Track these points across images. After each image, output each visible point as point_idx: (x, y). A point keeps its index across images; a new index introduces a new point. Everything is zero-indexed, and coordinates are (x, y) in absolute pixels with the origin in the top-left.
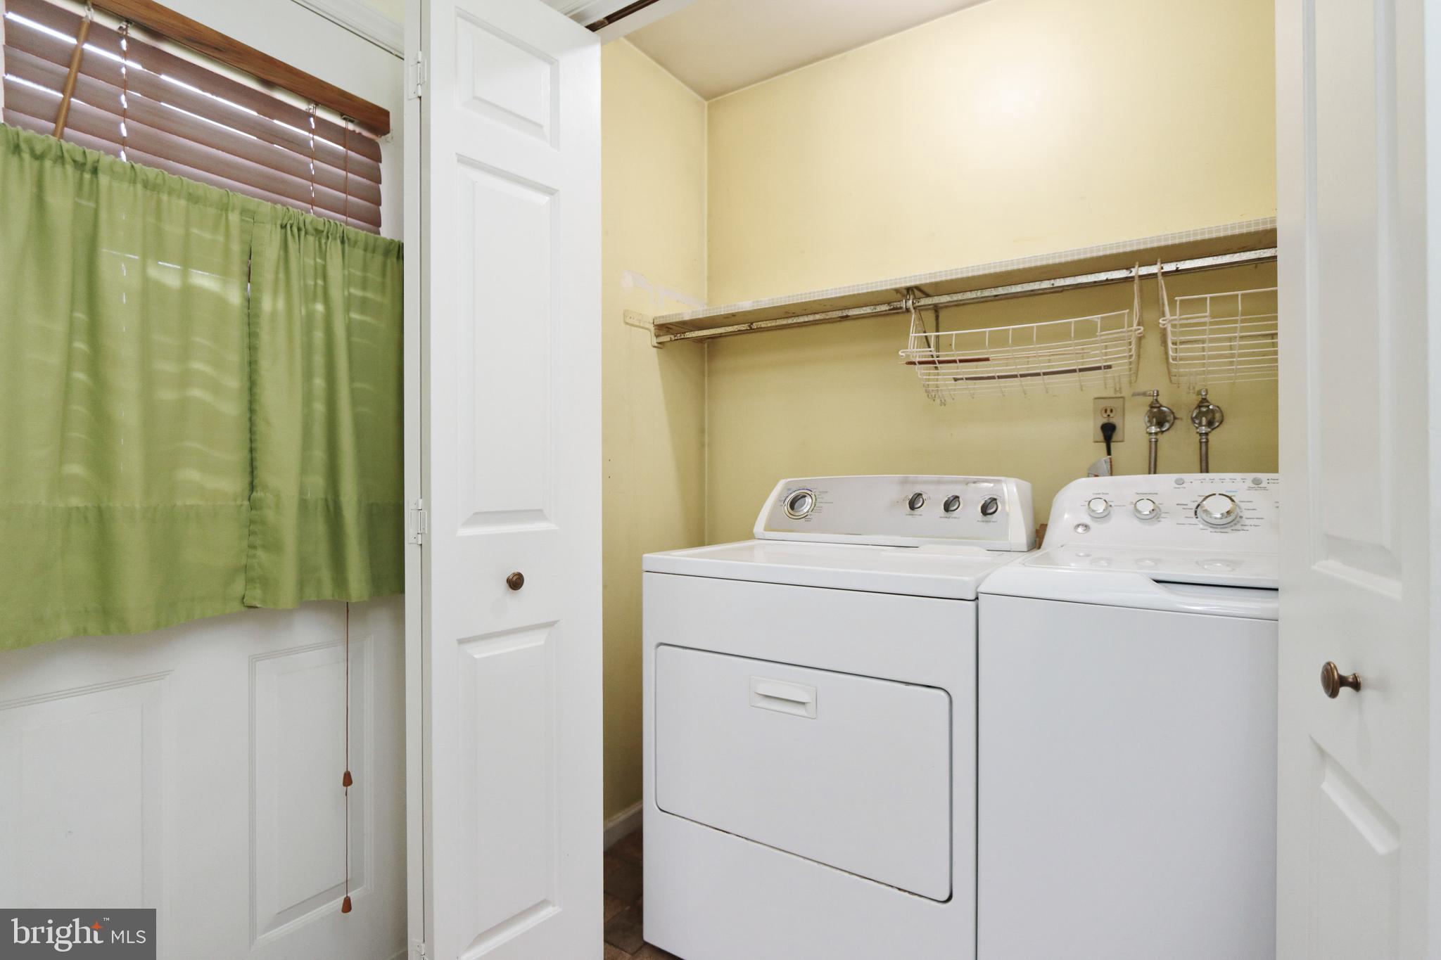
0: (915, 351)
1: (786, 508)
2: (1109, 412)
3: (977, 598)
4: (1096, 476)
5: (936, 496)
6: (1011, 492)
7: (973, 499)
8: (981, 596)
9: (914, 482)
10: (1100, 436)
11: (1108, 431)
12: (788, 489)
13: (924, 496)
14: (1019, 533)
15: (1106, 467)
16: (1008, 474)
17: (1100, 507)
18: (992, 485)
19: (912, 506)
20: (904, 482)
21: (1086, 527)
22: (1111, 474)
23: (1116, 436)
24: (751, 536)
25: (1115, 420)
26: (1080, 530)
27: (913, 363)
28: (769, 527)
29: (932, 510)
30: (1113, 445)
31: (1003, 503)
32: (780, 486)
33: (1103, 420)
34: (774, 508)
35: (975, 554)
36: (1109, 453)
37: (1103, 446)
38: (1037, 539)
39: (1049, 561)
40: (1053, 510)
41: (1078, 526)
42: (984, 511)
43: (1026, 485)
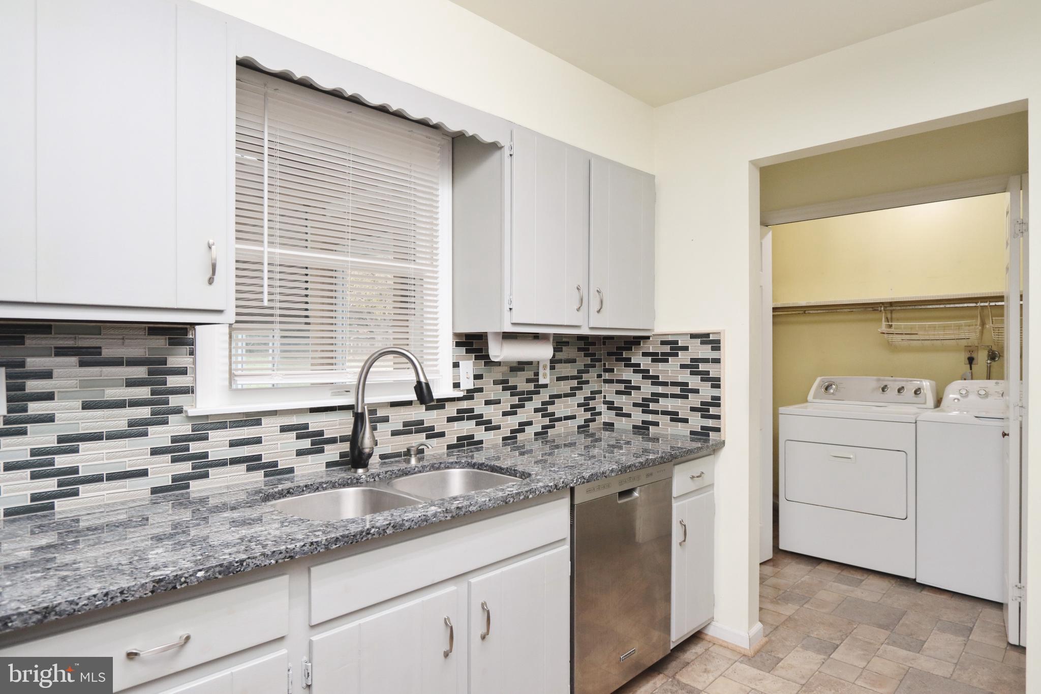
0: (884, 328)
1: (823, 390)
2: (971, 352)
3: (916, 422)
4: (965, 379)
5: (894, 386)
6: (926, 385)
7: (911, 387)
8: (917, 422)
9: (884, 380)
10: (967, 362)
11: (971, 360)
12: (822, 381)
13: (888, 386)
14: (931, 402)
15: (970, 375)
16: (926, 378)
17: (964, 392)
18: (919, 382)
19: (883, 389)
20: (879, 380)
21: (958, 399)
22: (972, 379)
23: (974, 362)
24: (806, 401)
25: (974, 355)
26: (956, 401)
27: (884, 333)
28: (814, 398)
29: (892, 393)
30: (973, 366)
31: (923, 390)
32: (818, 380)
33: (968, 355)
34: (816, 390)
35: (912, 409)
36: (971, 369)
37: (969, 366)
38: (938, 403)
39: (943, 411)
40: (945, 393)
41: (955, 399)
42: (916, 392)
43: (933, 383)
